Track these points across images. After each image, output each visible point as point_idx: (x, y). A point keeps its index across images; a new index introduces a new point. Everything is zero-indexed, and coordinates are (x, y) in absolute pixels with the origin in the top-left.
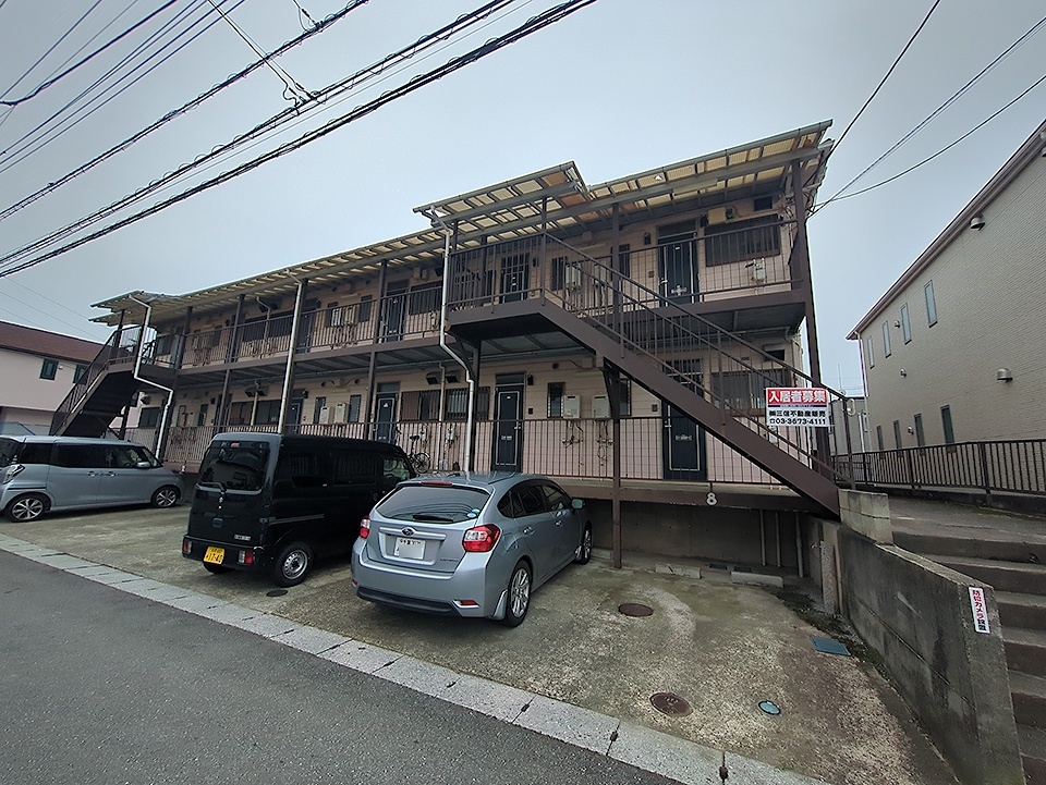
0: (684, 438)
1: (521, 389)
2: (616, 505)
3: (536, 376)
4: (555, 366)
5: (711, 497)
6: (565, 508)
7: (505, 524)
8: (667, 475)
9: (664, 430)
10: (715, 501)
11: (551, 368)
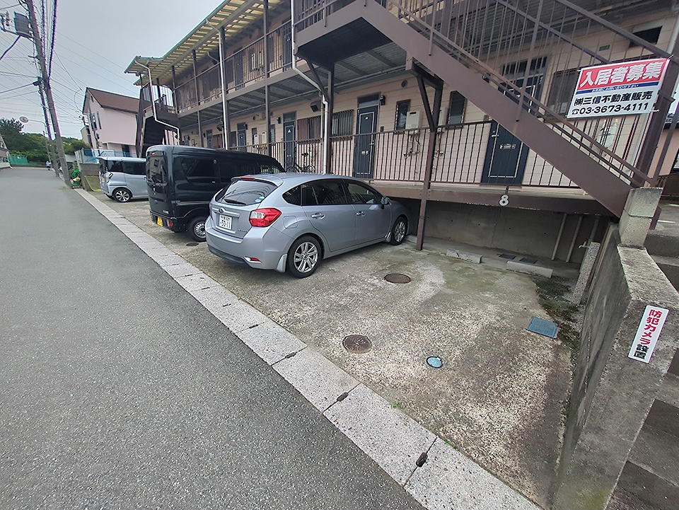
0: (508, 146)
1: (376, 109)
2: (423, 204)
3: (388, 95)
4: (404, 84)
5: (505, 198)
6: (375, 203)
7: (287, 209)
8: (485, 180)
9: (490, 139)
10: (507, 202)
11: (401, 86)
